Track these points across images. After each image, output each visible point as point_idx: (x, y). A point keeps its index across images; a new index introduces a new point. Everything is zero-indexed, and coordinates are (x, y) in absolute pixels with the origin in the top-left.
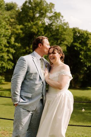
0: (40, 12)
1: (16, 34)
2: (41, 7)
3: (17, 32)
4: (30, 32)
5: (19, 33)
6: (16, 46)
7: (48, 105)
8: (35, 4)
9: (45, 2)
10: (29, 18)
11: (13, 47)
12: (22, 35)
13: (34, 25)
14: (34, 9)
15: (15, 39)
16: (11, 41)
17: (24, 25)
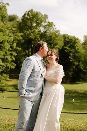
0: (36, 22)
1: (18, 40)
2: (37, 18)
3: (18, 38)
4: (29, 38)
5: (20, 39)
6: (17, 50)
7: (45, 96)
8: (32, 15)
9: (41, 14)
10: (28, 27)
11: (15, 50)
13: (32, 32)
14: (31, 20)
15: (16, 44)
16: (13, 46)
17: (23, 33)
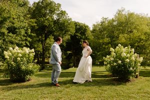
2: (51, 6)
5: (34, 25)
8: (46, 4)
9: (54, 2)
10: (41, 14)
12: (37, 27)
13: (46, 20)
15: (31, 30)
16: (28, 32)
